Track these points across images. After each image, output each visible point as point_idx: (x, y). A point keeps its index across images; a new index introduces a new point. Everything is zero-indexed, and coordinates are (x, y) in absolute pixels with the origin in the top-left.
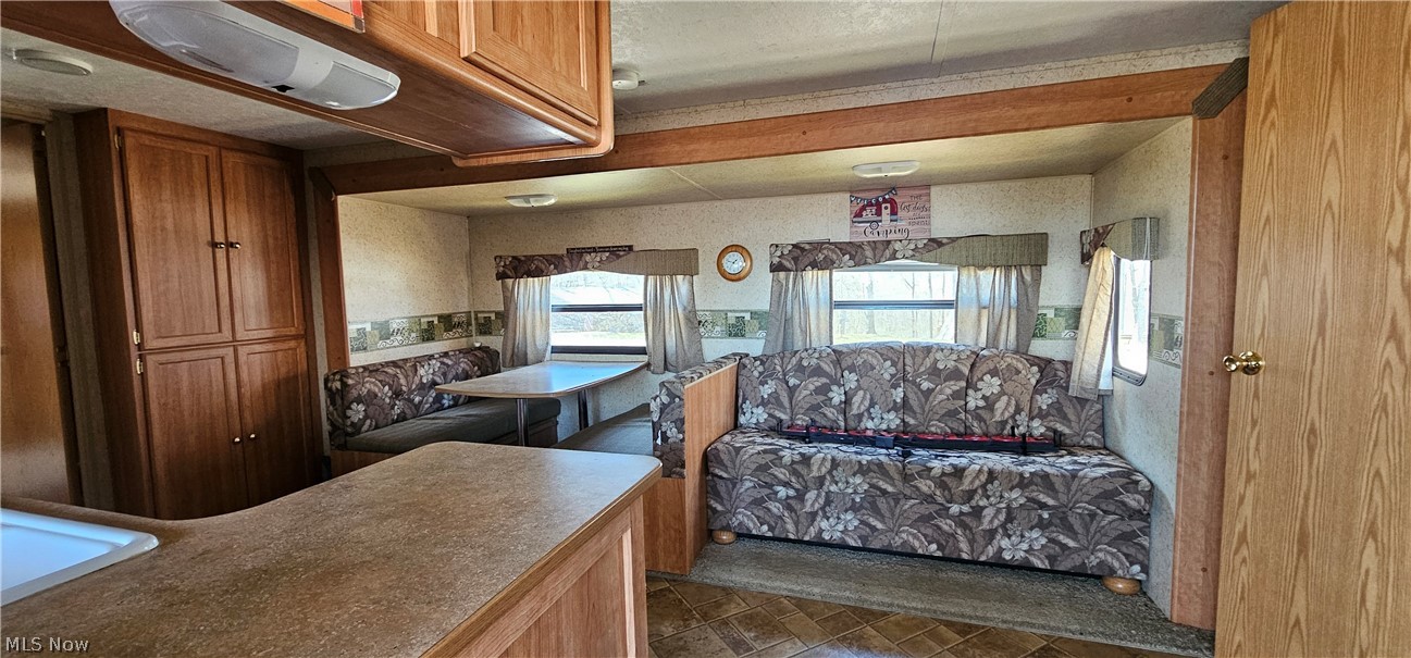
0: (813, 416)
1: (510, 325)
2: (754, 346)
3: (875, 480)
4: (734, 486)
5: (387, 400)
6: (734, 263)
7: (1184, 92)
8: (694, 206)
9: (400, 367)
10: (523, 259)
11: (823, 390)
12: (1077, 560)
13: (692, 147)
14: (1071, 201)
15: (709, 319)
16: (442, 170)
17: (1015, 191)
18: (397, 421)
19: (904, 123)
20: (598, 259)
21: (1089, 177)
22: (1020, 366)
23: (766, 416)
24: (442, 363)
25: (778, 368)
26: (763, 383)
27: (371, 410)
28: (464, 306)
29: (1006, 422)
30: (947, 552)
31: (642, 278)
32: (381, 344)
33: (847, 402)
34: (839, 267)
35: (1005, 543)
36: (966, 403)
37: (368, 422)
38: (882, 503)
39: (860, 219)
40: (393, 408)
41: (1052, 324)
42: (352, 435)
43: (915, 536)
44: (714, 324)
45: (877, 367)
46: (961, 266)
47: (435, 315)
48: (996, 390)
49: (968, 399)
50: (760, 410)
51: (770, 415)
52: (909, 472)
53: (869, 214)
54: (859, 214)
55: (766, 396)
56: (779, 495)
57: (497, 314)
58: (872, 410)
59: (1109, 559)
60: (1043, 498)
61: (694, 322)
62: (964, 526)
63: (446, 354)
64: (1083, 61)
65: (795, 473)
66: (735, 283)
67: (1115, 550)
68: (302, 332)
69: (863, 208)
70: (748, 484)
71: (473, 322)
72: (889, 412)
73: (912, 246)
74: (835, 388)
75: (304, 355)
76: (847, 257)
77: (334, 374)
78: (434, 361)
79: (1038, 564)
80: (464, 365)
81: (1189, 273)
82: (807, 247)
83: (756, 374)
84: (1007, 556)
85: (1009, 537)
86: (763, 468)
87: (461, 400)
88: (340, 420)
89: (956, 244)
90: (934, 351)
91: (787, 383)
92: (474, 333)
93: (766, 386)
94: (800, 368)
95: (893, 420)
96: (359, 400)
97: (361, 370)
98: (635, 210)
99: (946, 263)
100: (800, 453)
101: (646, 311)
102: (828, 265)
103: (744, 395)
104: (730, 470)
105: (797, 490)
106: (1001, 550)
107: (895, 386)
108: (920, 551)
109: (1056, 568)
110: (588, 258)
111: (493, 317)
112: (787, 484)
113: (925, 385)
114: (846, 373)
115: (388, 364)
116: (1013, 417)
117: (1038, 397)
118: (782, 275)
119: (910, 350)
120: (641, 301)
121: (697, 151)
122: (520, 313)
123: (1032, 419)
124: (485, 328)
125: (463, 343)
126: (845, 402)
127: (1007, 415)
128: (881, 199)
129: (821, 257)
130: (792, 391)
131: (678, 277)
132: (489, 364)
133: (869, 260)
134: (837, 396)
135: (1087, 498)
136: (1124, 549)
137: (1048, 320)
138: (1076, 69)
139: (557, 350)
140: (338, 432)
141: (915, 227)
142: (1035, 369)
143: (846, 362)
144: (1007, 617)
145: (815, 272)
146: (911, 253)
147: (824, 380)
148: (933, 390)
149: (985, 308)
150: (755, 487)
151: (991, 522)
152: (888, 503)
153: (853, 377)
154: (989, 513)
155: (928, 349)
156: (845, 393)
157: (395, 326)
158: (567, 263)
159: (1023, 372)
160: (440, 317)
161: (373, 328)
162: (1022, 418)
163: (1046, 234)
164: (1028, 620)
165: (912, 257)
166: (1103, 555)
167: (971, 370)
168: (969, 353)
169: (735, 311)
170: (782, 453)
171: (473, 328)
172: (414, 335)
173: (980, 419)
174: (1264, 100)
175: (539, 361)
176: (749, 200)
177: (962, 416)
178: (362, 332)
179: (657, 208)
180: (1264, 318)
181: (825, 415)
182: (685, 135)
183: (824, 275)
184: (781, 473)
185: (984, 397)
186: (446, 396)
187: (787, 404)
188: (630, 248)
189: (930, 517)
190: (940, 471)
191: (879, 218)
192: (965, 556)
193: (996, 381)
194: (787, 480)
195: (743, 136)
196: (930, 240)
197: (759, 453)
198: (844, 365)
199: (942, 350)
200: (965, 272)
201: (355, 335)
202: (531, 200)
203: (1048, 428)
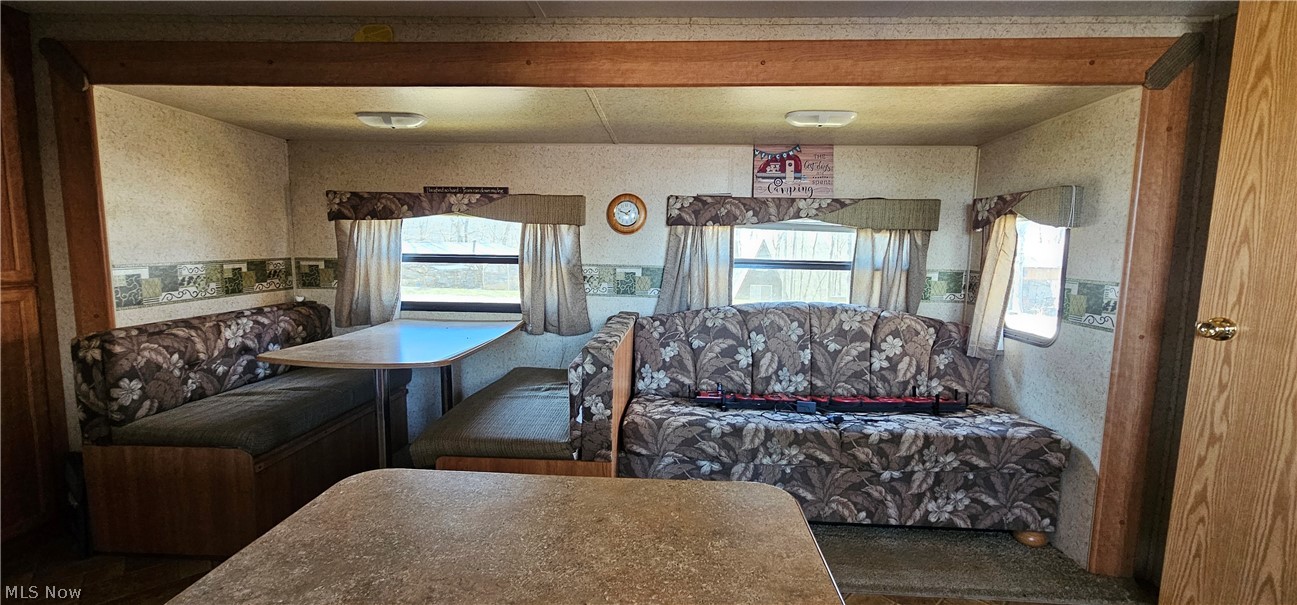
0: (719, 381)
1: (348, 275)
2: (645, 305)
3: (812, 451)
4: (651, 463)
5: (177, 372)
6: (626, 214)
7: (1140, 61)
8: (583, 149)
9: (195, 328)
10: (366, 196)
11: (730, 352)
12: (996, 517)
13: (628, 66)
14: (959, 171)
15: (595, 274)
16: (271, 62)
17: (911, 158)
18: (191, 400)
19: (872, 63)
20: (466, 201)
21: (975, 149)
22: (919, 328)
23: (668, 381)
24: (256, 322)
25: (681, 329)
26: (665, 345)
27: (152, 387)
28: (282, 251)
29: (908, 382)
30: (875, 519)
31: (519, 226)
32: (164, 296)
33: (755, 364)
34: (743, 224)
35: (932, 506)
36: (871, 364)
37: (147, 403)
38: (813, 475)
39: (764, 175)
40: (185, 382)
41: (936, 287)
42: (121, 423)
43: (844, 505)
44: (601, 280)
45: (785, 328)
46: (860, 228)
47: (242, 261)
48: (898, 351)
49: (873, 360)
50: (661, 374)
51: (673, 380)
52: (846, 440)
53: (773, 170)
54: (763, 170)
55: (668, 360)
56: (703, 470)
57: (327, 262)
58: (780, 372)
59: (1024, 514)
60: (975, 461)
61: (578, 275)
62: (894, 491)
63: (259, 311)
64: (1047, 19)
65: (726, 446)
66: (628, 236)
67: (1029, 506)
68: (31, 278)
69: (767, 164)
70: (668, 460)
71: (294, 271)
72: (797, 374)
73: (816, 205)
74: (742, 350)
75: (33, 312)
76: (751, 213)
77: (90, 339)
78: (245, 320)
79: (961, 524)
80: (285, 324)
81: (1128, 240)
82: (710, 200)
83: (656, 335)
84: (933, 519)
85: (936, 499)
86: (689, 442)
87: (281, 369)
88: (101, 404)
89: (857, 206)
90: (839, 312)
91: (691, 345)
92: (294, 285)
93: (668, 349)
94: (704, 330)
95: (801, 382)
96: (132, 374)
97: (134, 333)
98: (512, 147)
99: (847, 224)
100: (728, 424)
101: (523, 263)
102: (730, 221)
103: (642, 359)
104: (650, 445)
105: (723, 464)
106: (927, 513)
107: (803, 348)
108: (850, 520)
109: (977, 527)
110: (453, 199)
111: (322, 265)
112: (713, 459)
113: (832, 347)
114: (753, 335)
115: (177, 323)
116: (914, 377)
117: (936, 357)
118: (680, 228)
119: (814, 309)
120: (516, 252)
121: (633, 71)
122: (361, 261)
123: (930, 379)
124: (310, 278)
125: (280, 297)
126: (753, 365)
127: (909, 375)
128: (785, 155)
129: (723, 211)
130: (696, 353)
131: (563, 226)
132: (317, 323)
133: (773, 218)
134: (744, 358)
135: (1014, 459)
136: (1038, 505)
137: (933, 284)
138: (1040, 26)
139: (409, 306)
140: (96, 420)
141: (819, 186)
142: (932, 330)
143: (754, 323)
144: (954, 586)
145: (716, 227)
146: (814, 212)
147: (731, 342)
148: (840, 351)
149: (877, 270)
150: (675, 463)
151: (920, 486)
152: (820, 473)
153: (761, 338)
154: (918, 477)
155: (833, 310)
156: (753, 355)
157: (185, 273)
158: (426, 204)
159: (922, 333)
160: (251, 264)
161: (151, 275)
162: (923, 378)
163: (939, 201)
164: (973, 586)
165: (815, 217)
166: (1021, 511)
167: (874, 331)
168: (871, 314)
169: (624, 266)
170: (709, 425)
171: (294, 278)
172: (213, 285)
173: (884, 379)
174: (1254, 68)
175: (386, 319)
176: (646, 147)
177: (868, 377)
178: (134, 281)
179: (538, 147)
180: (1242, 286)
181: (732, 379)
182: (618, 50)
183: (724, 231)
184: (709, 447)
185: (888, 358)
186: (261, 364)
187: (691, 369)
188: (506, 190)
189: (862, 484)
190: (877, 437)
191: (783, 175)
192: (893, 522)
193: (898, 342)
194: (715, 454)
195: (690, 59)
196: (834, 200)
197: (684, 426)
198: (751, 325)
199: (847, 311)
200: (862, 234)
201: (124, 284)
202: (393, 119)
203: (946, 388)
